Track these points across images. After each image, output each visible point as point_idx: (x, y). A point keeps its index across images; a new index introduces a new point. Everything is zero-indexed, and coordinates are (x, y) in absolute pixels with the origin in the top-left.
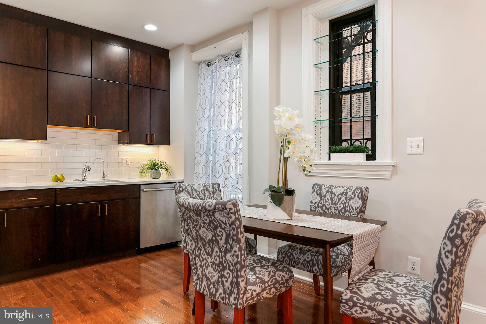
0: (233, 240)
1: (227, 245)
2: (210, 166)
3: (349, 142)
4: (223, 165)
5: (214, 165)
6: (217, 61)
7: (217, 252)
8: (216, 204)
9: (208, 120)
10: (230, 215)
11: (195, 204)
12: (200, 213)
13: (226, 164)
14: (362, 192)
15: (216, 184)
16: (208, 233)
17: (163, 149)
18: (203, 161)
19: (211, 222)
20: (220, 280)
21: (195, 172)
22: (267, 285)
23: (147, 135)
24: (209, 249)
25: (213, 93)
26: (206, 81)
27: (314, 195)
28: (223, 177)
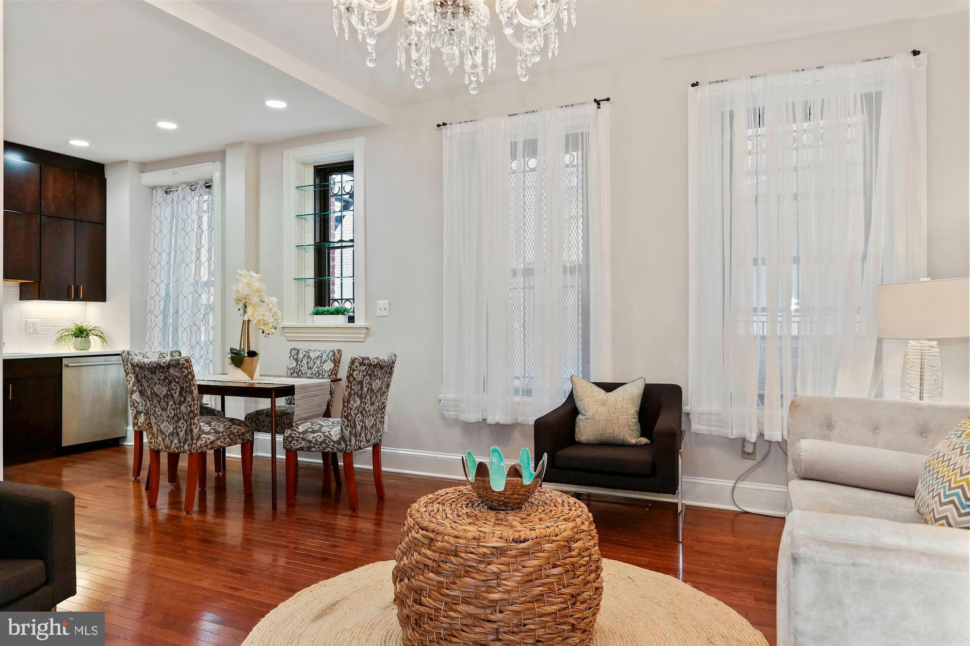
0: (187, 392)
1: (181, 397)
2: (169, 331)
3: (340, 301)
4: (188, 329)
5: (176, 330)
6: (180, 189)
7: (171, 406)
8: (170, 361)
9: (166, 268)
10: (183, 369)
11: (151, 362)
12: (155, 370)
13: (192, 328)
14: (334, 355)
15: (175, 352)
16: (163, 389)
17: (93, 307)
18: (158, 325)
19: (166, 378)
20: (175, 431)
21: (147, 339)
22: (221, 435)
23: (69, 288)
24: (164, 404)
25: (174, 231)
26: (162, 214)
27: (291, 360)
28: (188, 346)
